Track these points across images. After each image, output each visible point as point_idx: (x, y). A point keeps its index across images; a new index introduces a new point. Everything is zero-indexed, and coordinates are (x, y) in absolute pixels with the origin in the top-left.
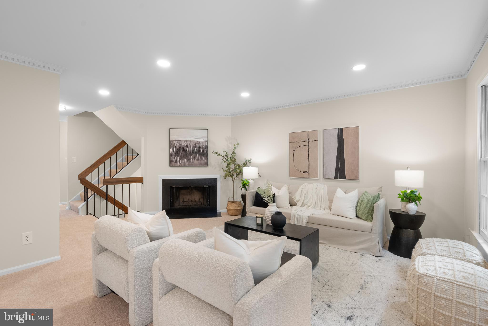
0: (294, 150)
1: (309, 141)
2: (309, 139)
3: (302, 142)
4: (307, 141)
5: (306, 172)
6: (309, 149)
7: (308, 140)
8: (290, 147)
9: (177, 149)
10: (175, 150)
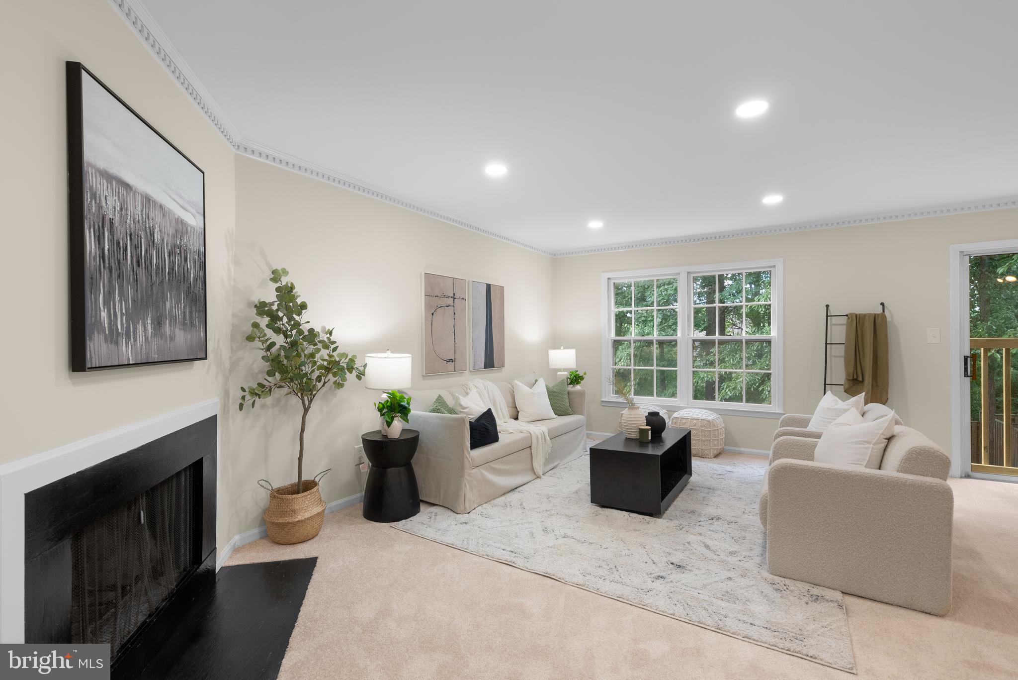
0: (433, 314)
1: (455, 298)
2: (454, 294)
3: (445, 299)
4: (452, 297)
5: (451, 359)
6: (455, 314)
7: (452, 295)
8: (428, 306)
9: (118, 243)
10: (107, 247)
